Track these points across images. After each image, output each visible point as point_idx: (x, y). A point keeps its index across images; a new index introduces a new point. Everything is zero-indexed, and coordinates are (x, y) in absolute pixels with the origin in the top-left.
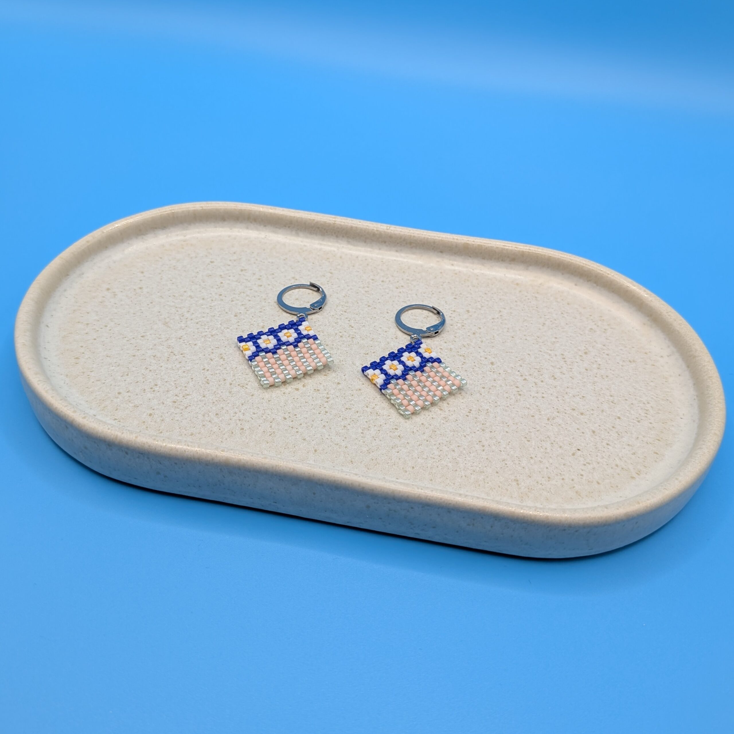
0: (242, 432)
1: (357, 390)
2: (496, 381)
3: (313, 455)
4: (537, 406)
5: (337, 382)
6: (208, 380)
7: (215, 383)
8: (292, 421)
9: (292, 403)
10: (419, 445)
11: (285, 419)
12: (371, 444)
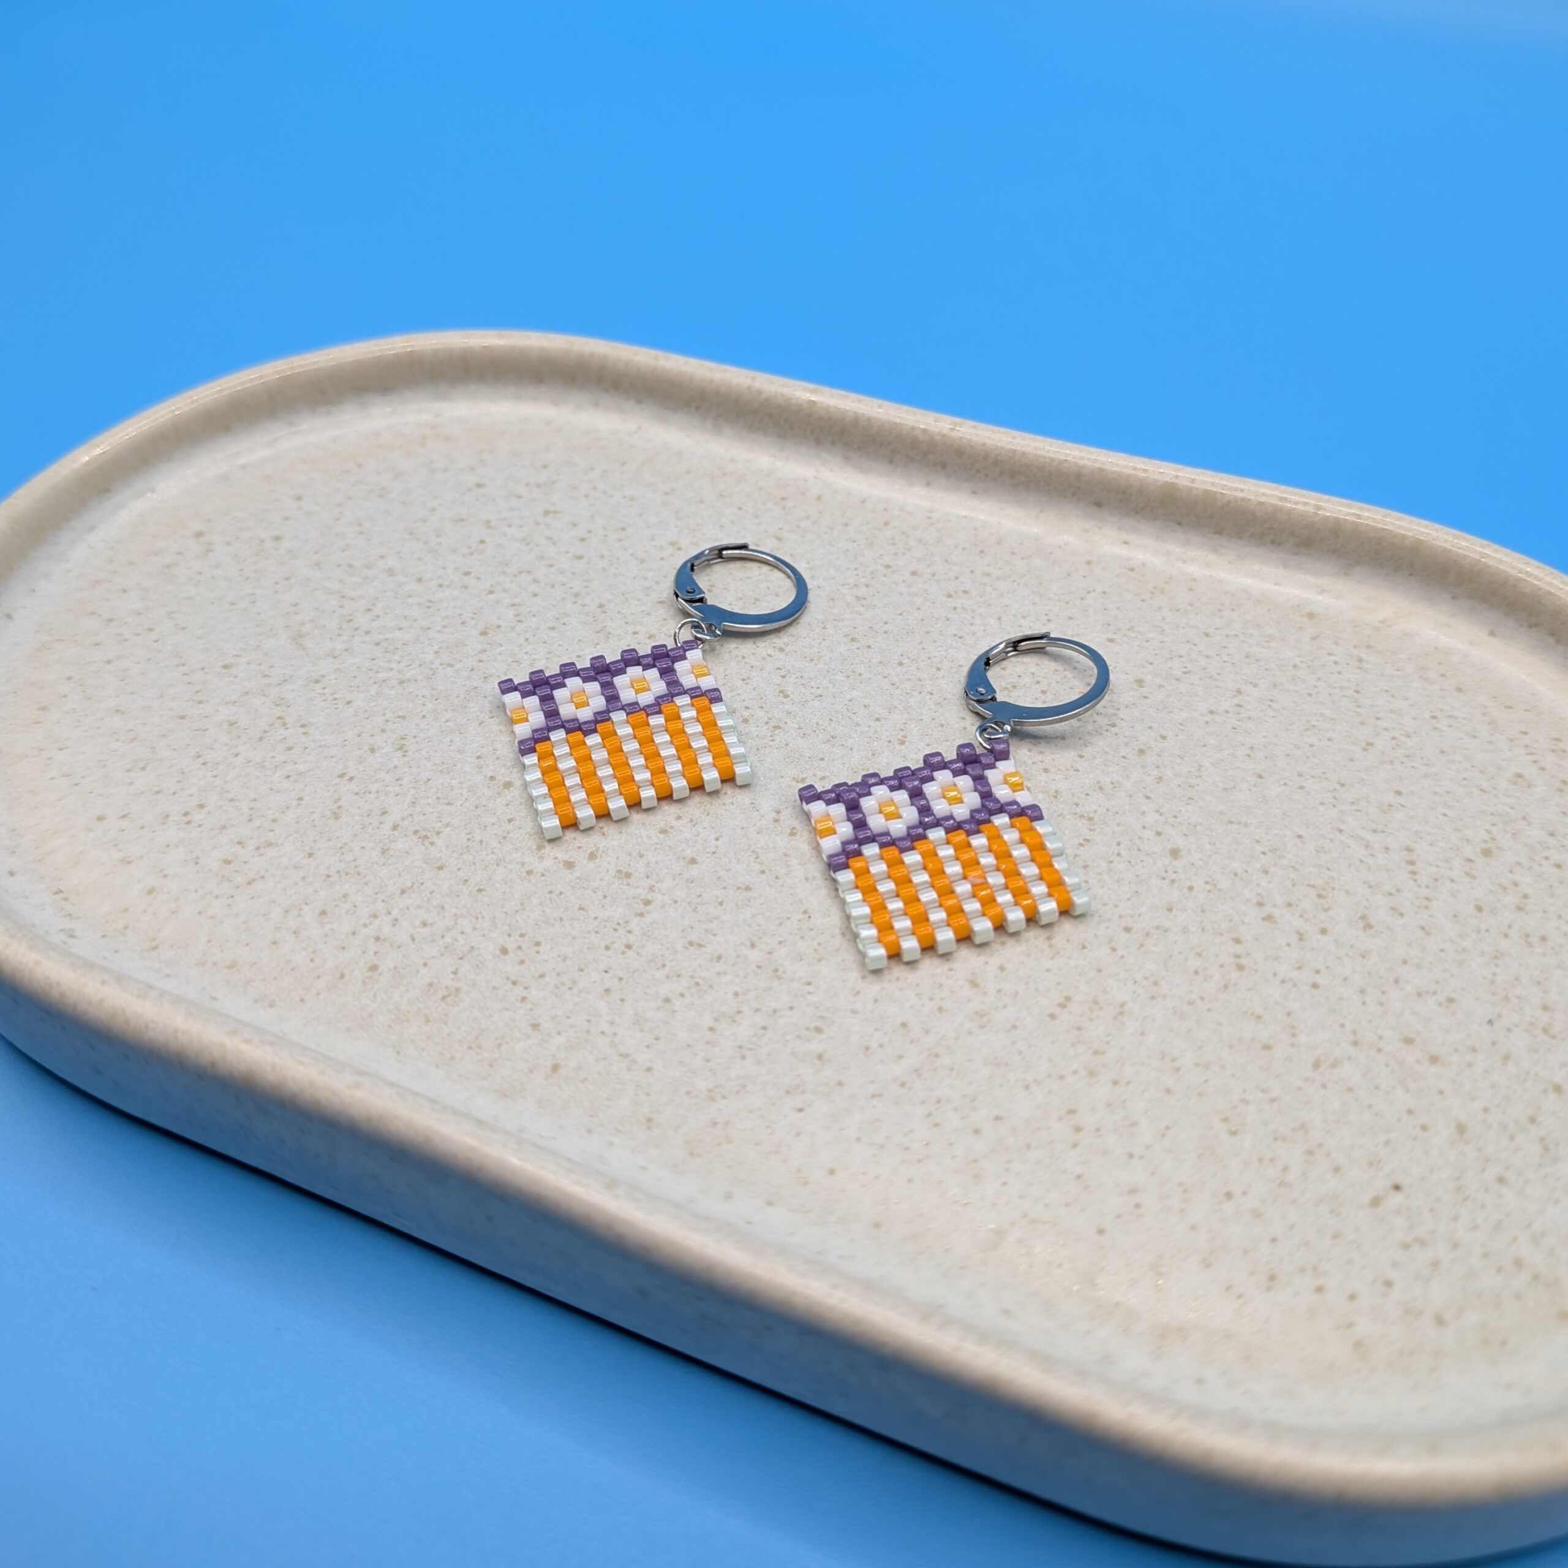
0: (370, 978)
1: (739, 888)
2: (1175, 911)
3: (544, 1082)
4: (1289, 1014)
5: (690, 856)
6: (339, 807)
7: (356, 818)
8: (522, 962)
9: (541, 904)
10: (874, 1096)
11: (504, 951)
12: (726, 1071)
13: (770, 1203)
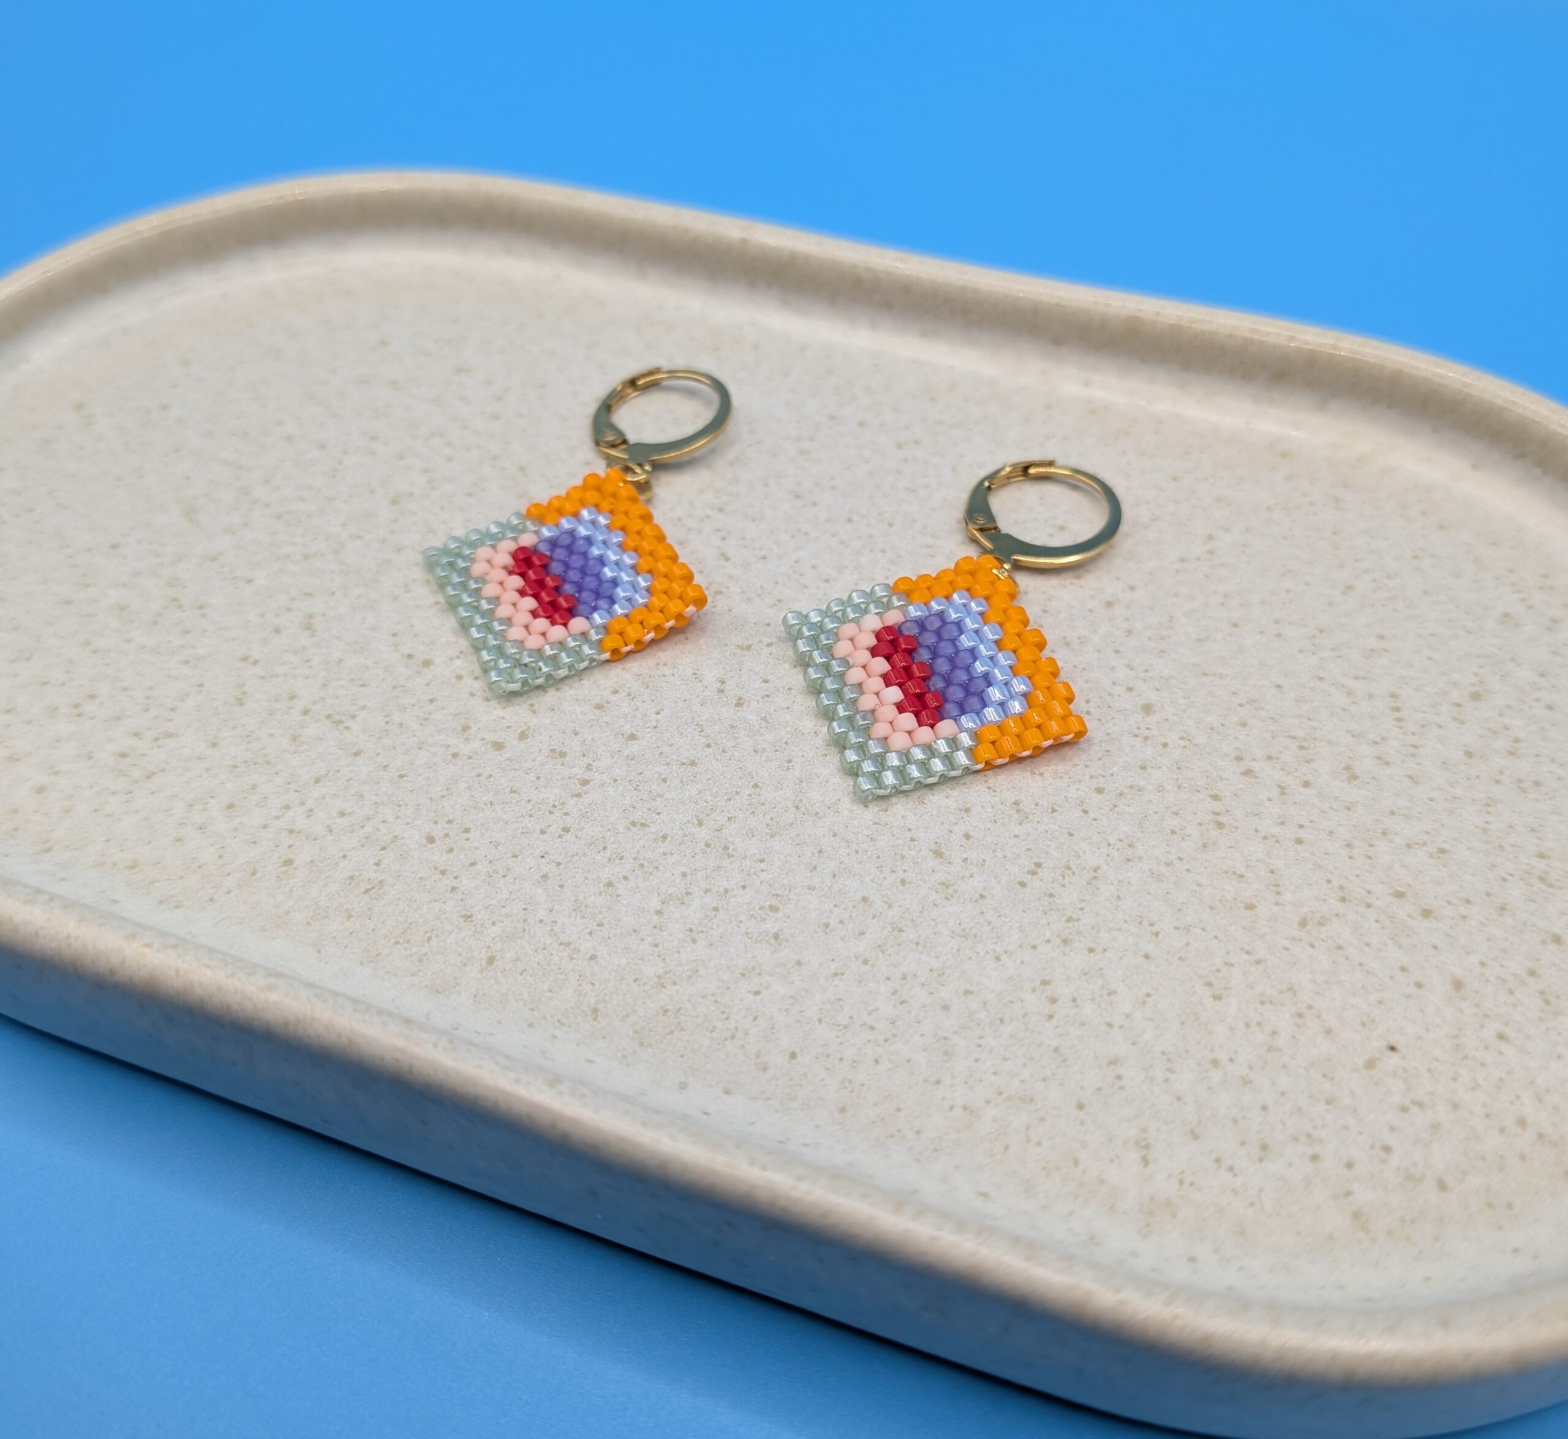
0: (285, 872)
1: (683, 764)
2: (1149, 768)
3: (479, 976)
5: (629, 732)
7: (263, 704)
8: (451, 850)
9: (469, 788)
10: (835, 975)
11: (431, 840)
12: (676, 955)
13: (727, 1092)
